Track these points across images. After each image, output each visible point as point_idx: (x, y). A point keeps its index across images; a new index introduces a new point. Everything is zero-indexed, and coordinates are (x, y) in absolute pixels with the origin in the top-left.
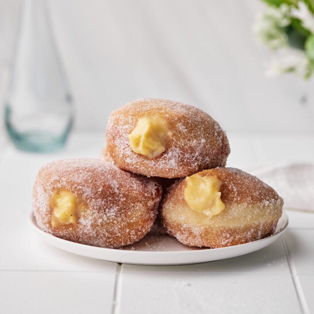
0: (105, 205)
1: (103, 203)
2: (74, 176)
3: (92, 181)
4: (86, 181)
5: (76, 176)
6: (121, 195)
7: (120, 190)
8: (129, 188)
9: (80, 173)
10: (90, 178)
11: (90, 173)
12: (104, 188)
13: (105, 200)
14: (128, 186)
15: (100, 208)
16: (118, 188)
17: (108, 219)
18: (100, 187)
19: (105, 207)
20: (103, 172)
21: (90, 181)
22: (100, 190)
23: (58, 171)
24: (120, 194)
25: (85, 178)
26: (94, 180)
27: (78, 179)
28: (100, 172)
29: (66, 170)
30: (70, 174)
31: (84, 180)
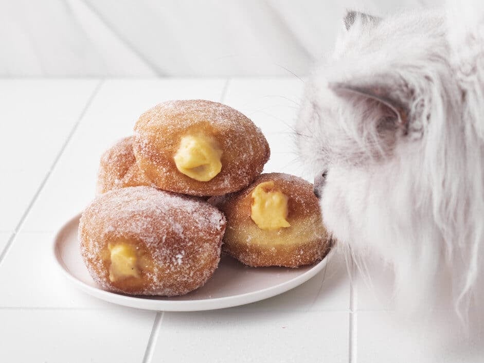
0: (170, 254)
1: (168, 252)
2: (131, 225)
3: (154, 229)
4: (146, 230)
5: (134, 224)
6: (187, 240)
7: (185, 235)
8: (194, 230)
9: (138, 220)
10: (150, 226)
11: (149, 219)
12: (167, 235)
13: (170, 248)
14: (193, 228)
15: (165, 259)
16: (183, 233)
17: (175, 268)
18: (164, 236)
19: (171, 256)
20: (163, 214)
21: (152, 230)
22: (164, 238)
23: (111, 219)
24: (185, 238)
25: (145, 227)
26: (156, 228)
27: (137, 228)
28: (160, 215)
29: (120, 217)
30: (126, 222)
31: (144, 229)
